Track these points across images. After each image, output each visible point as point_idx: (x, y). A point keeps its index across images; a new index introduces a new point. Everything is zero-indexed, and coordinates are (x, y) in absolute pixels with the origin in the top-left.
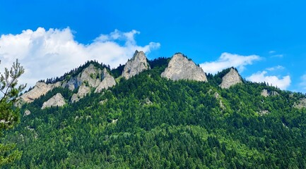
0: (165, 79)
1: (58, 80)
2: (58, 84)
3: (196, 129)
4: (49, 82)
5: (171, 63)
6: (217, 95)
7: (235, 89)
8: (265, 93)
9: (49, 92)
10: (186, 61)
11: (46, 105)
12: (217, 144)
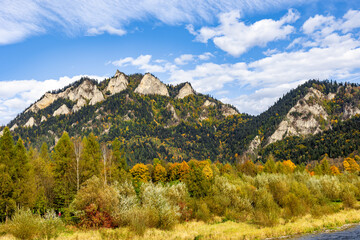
0: (137, 94)
1: (60, 91)
2: (60, 95)
3: (155, 140)
4: (54, 93)
5: (143, 81)
6: (172, 109)
7: (188, 99)
8: (207, 103)
9: (55, 101)
10: (153, 79)
11: (56, 113)
12: (164, 150)
